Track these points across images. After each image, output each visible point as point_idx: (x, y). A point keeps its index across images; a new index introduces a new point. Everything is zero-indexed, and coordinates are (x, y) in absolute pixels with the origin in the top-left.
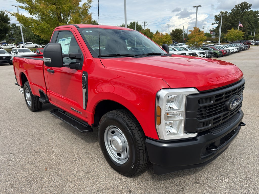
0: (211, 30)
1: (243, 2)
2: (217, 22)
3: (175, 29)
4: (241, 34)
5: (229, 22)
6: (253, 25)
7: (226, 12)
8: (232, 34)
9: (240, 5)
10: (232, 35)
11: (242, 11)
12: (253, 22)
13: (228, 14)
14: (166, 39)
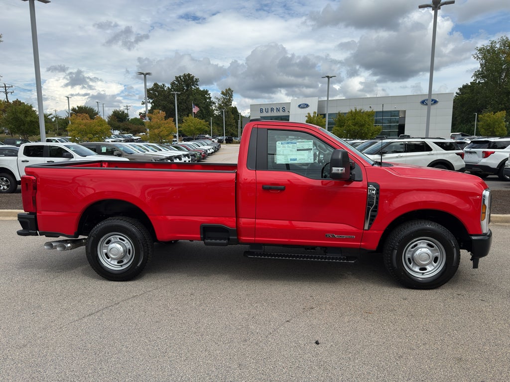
0: (141, 113)
1: (187, 73)
2: (151, 101)
3: (78, 107)
4: (204, 125)
5: (171, 104)
6: (204, 111)
7: (164, 86)
8: (192, 124)
9: (182, 78)
10: (192, 126)
11: (186, 86)
12: (204, 106)
13: (165, 89)
14: (100, 128)
